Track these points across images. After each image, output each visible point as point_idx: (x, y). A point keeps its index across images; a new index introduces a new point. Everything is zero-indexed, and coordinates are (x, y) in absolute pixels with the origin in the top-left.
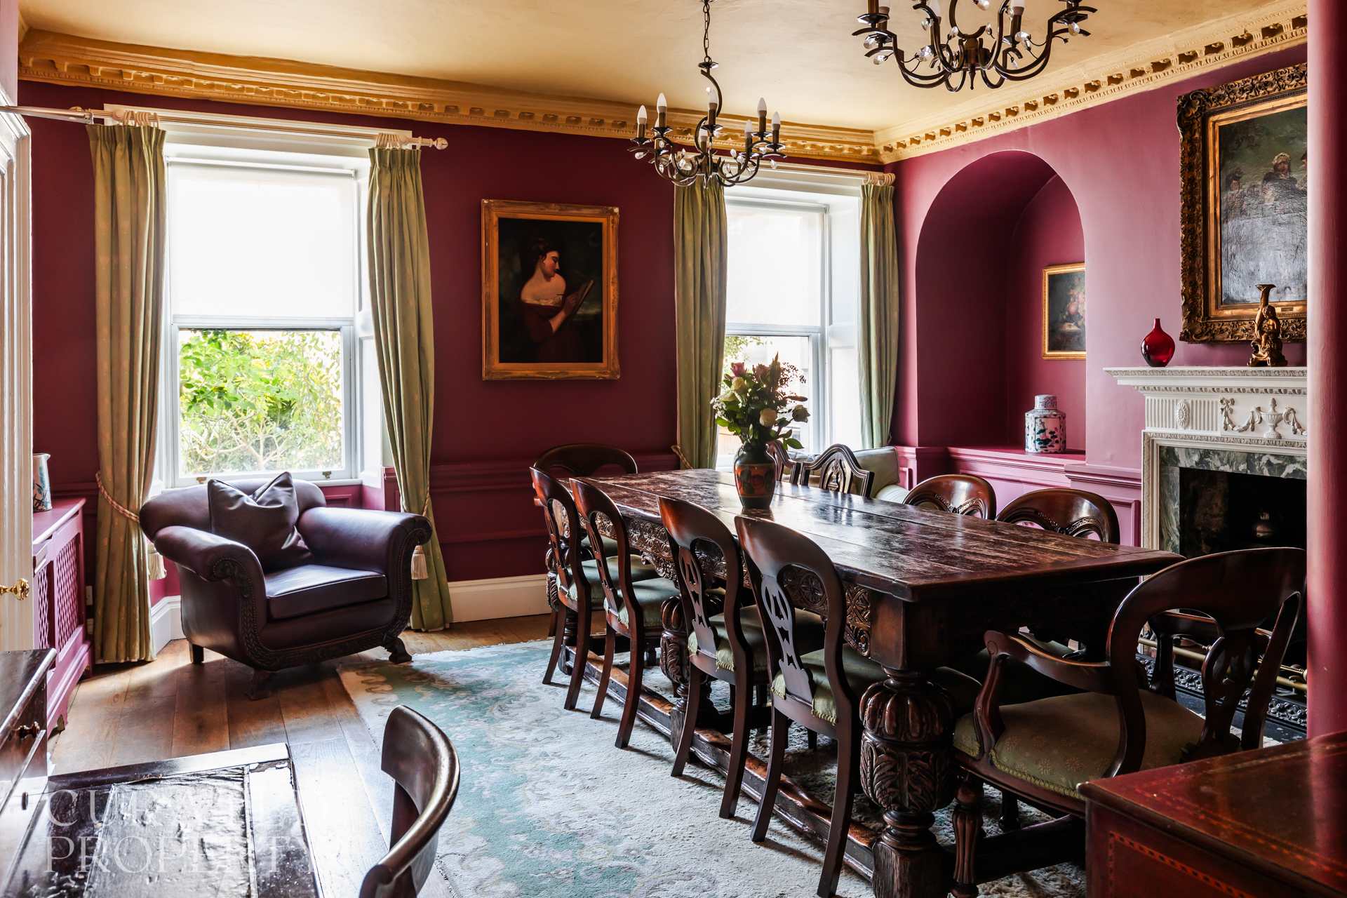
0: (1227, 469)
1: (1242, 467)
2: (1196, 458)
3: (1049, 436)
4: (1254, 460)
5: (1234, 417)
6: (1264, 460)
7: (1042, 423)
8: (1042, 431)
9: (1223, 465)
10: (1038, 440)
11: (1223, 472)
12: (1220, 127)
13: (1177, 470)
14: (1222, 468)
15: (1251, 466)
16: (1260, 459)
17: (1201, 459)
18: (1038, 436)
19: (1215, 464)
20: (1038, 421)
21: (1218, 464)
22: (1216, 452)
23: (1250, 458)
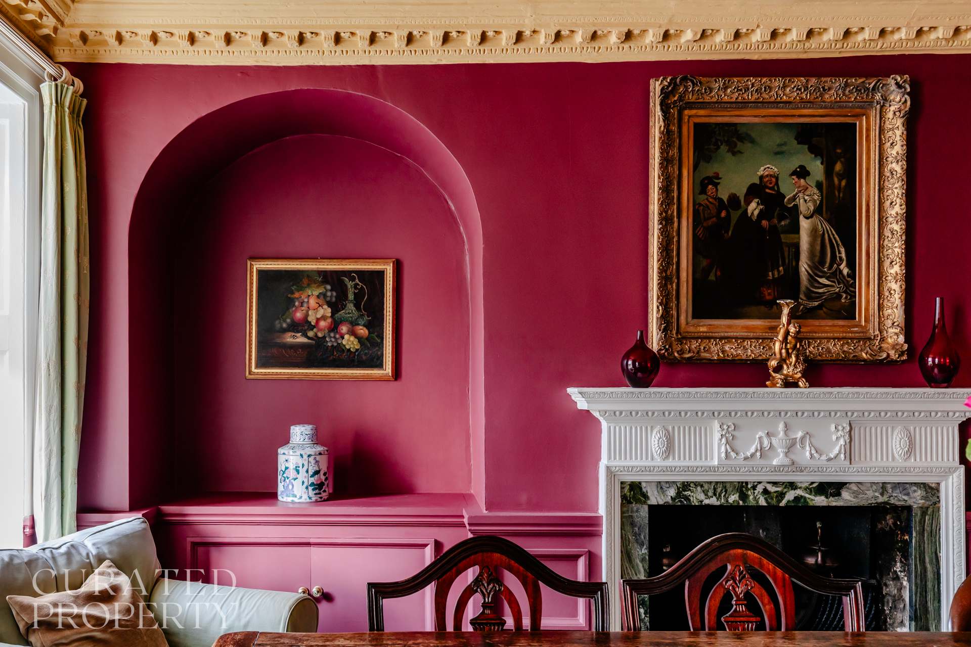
0: (713, 501)
1: (733, 498)
2: (672, 492)
3: (323, 478)
4: (748, 489)
5: (738, 444)
6: (760, 488)
7: (317, 462)
8: (317, 473)
9: (708, 497)
10: (312, 484)
11: (708, 506)
12: (696, 125)
13: (646, 508)
14: (707, 502)
15: (744, 497)
16: (754, 488)
17: (679, 494)
18: (312, 480)
19: (697, 497)
20: (311, 459)
21: (702, 496)
22: (697, 484)
23: (742, 488)
